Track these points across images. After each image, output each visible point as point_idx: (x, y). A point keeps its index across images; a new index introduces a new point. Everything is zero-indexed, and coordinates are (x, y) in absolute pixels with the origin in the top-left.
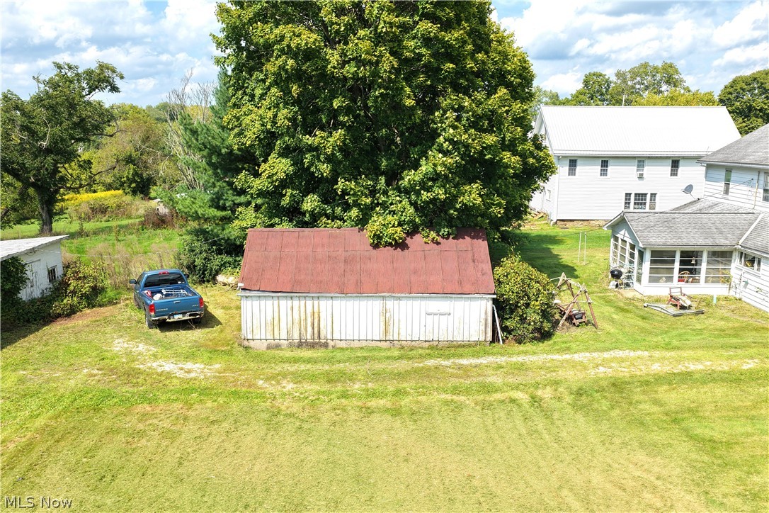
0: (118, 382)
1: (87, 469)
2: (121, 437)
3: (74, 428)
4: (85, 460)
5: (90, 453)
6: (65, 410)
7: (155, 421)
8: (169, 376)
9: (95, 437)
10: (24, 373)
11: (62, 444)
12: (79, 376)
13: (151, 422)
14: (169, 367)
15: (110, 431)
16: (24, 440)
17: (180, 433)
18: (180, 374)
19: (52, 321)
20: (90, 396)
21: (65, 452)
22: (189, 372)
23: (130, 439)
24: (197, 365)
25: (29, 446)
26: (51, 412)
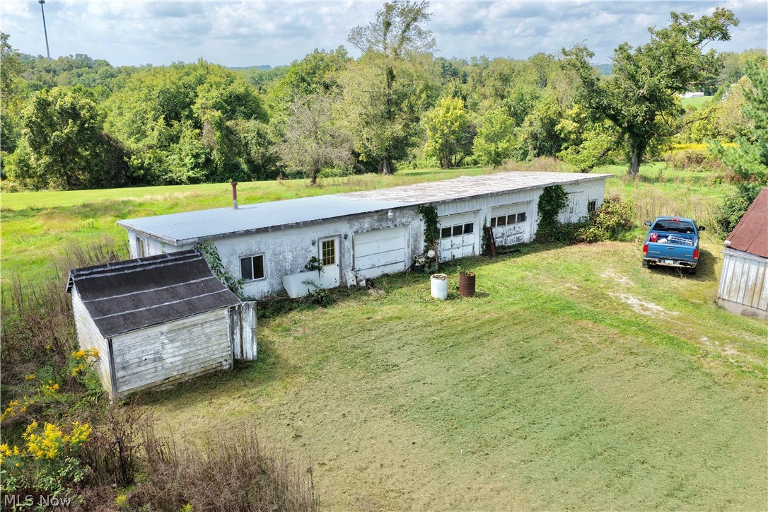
0: (585, 300)
1: (518, 348)
2: (555, 337)
3: (531, 320)
4: (522, 342)
5: (527, 339)
6: (535, 306)
7: (588, 336)
8: (626, 307)
9: (538, 331)
10: (529, 274)
11: (516, 327)
12: (561, 287)
13: (585, 335)
14: (633, 301)
15: (551, 330)
16: (497, 316)
17: (600, 350)
18: (637, 309)
19: (575, 244)
20: (558, 303)
21: (514, 332)
22: (647, 309)
23: (561, 341)
24: (658, 307)
25: (497, 320)
26: (526, 305)
